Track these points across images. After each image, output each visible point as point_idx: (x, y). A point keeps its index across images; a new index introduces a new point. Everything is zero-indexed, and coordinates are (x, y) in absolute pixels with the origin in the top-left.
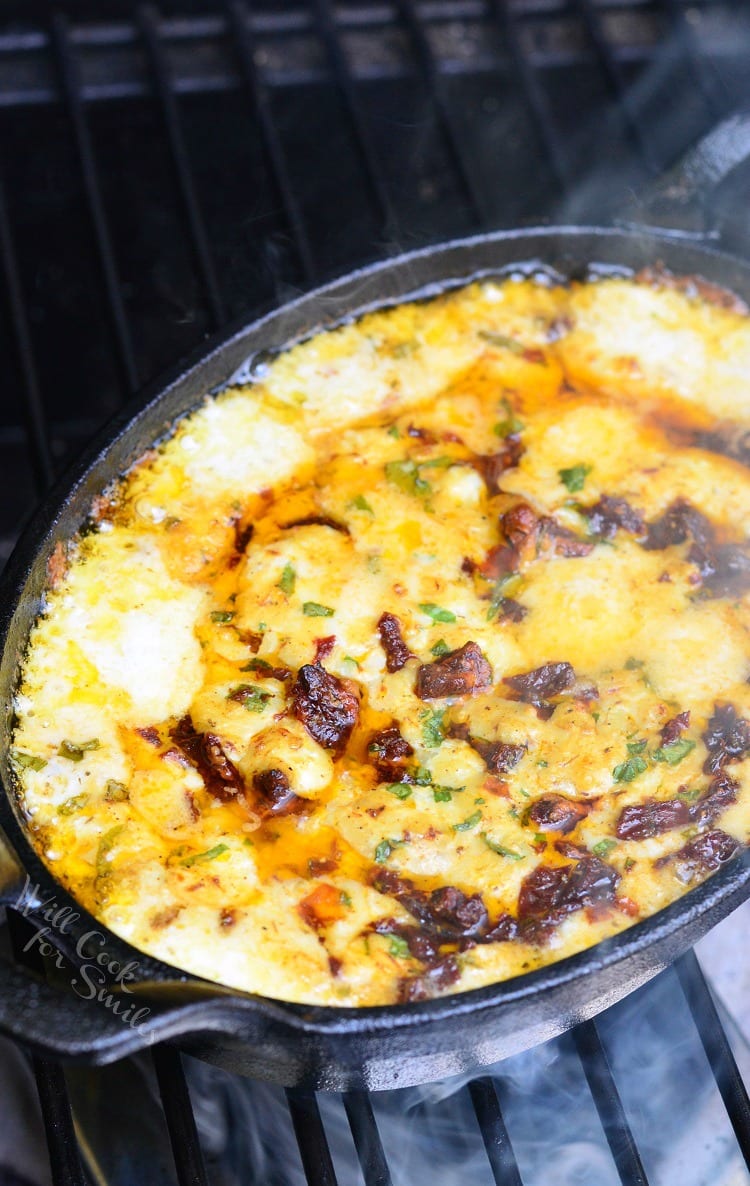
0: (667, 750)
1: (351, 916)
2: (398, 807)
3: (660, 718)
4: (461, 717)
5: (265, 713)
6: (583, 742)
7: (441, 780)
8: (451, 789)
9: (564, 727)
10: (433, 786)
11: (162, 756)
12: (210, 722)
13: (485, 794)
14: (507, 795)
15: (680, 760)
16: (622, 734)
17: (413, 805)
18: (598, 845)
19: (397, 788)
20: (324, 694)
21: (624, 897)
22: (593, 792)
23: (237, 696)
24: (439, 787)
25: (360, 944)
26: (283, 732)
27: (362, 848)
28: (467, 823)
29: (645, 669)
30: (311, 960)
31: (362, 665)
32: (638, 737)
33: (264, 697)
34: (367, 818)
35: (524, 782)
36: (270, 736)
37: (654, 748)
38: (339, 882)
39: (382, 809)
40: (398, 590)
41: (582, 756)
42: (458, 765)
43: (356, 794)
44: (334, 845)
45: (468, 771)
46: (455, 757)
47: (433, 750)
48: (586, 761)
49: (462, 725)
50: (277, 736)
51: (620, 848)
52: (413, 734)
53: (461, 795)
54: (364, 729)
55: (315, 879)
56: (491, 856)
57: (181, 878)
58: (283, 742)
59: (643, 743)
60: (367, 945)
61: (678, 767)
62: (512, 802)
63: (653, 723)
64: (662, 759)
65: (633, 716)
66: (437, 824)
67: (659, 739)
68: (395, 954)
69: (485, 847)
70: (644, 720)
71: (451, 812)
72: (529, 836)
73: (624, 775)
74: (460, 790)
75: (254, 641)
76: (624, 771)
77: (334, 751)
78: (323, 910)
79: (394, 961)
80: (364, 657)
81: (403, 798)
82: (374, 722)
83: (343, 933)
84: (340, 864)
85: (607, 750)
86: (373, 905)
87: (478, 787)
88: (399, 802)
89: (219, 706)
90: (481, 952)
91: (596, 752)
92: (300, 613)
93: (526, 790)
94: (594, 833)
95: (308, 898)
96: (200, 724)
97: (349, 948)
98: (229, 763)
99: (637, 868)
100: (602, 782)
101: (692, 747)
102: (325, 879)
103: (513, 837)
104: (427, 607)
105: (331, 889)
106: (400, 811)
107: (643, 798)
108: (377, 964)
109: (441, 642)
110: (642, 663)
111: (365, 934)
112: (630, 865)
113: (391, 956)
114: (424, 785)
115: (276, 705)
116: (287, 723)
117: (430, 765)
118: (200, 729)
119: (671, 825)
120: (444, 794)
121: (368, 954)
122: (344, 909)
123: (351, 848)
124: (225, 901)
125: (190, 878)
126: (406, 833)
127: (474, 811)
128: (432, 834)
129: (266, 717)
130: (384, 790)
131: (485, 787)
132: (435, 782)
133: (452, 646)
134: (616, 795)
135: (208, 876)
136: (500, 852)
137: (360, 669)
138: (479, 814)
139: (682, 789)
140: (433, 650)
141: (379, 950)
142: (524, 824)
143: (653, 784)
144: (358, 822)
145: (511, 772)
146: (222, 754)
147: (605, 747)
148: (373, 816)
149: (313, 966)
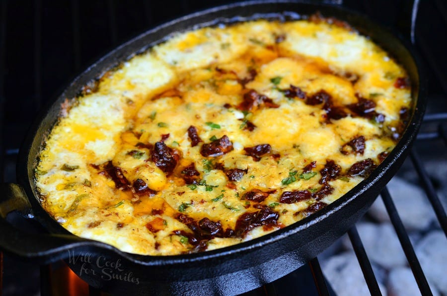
0: (305, 175)
1: (166, 229)
2: (190, 192)
3: (304, 164)
4: (220, 161)
5: (141, 159)
6: (271, 170)
7: (209, 183)
8: (213, 186)
9: (264, 164)
10: (206, 185)
11: (99, 173)
12: (119, 162)
13: (226, 188)
14: (236, 189)
15: (310, 178)
16: (288, 168)
17: (197, 192)
18: (272, 205)
19: (191, 186)
20: (164, 152)
21: (280, 222)
22: (273, 187)
23: (131, 153)
24: (208, 185)
25: (169, 239)
26: (147, 166)
27: (173, 206)
28: (218, 199)
29: (299, 148)
30: (148, 243)
31: (180, 144)
32: (294, 170)
33: (141, 154)
34: (177, 196)
35: (243, 184)
36: (142, 168)
37: (300, 174)
38: (164, 217)
39: (184, 192)
40: (197, 117)
41: (270, 174)
42: (217, 178)
43: (174, 188)
44: (163, 205)
45: (221, 180)
46: (216, 175)
47: (208, 173)
48: (271, 176)
49: (220, 164)
50: (144, 168)
51: (280, 205)
52: (199, 167)
53: (217, 188)
54: (180, 166)
55: (154, 216)
56: (226, 210)
57: (103, 212)
58: (146, 170)
59: (296, 172)
60: (171, 239)
61: (308, 181)
62: (237, 191)
63: (301, 166)
64: (303, 178)
65: (293, 163)
66: (205, 198)
67: (302, 171)
68: (183, 242)
69: (224, 207)
70: (298, 164)
71: (212, 195)
72: (243, 203)
73: (286, 183)
74: (216, 187)
75: (139, 136)
76: (287, 181)
77: (168, 173)
78: (156, 226)
79: (181, 245)
80: (181, 142)
81: (193, 189)
82: (185, 163)
83: (162, 234)
84: (164, 211)
85: (280, 174)
86: (175, 225)
87: (224, 186)
88: (191, 191)
89: (123, 157)
90: (217, 240)
91: (276, 174)
92: (157, 126)
93: (244, 187)
94: (271, 201)
95: (151, 222)
96: (115, 163)
97: (163, 239)
98: (124, 178)
99: (287, 213)
100: (276, 184)
101: (316, 174)
102: (158, 216)
103: (236, 203)
104: (209, 124)
105: (161, 219)
106: (190, 194)
107: (293, 190)
108: (174, 245)
109: (214, 136)
110: (298, 146)
111: (171, 235)
112: (285, 212)
113: (181, 243)
114: (202, 185)
115: (145, 157)
116: (149, 163)
117: (206, 178)
118: (115, 165)
119: (303, 199)
120: (210, 188)
121: (171, 242)
122: (164, 226)
123: (170, 206)
124: (120, 221)
125: (106, 212)
126: (192, 201)
127: (221, 194)
128: (202, 202)
129: (141, 161)
130: (186, 186)
131: (226, 186)
132: (207, 184)
133: (218, 137)
134: (281, 189)
135: (114, 213)
136: (230, 208)
137: (179, 146)
138: (223, 195)
139: (310, 188)
140: (211, 139)
141: (176, 240)
142: (242, 199)
143: (298, 185)
144: (173, 197)
145: (238, 181)
146: (122, 174)
147: (280, 172)
148: (179, 195)
149: (149, 245)
